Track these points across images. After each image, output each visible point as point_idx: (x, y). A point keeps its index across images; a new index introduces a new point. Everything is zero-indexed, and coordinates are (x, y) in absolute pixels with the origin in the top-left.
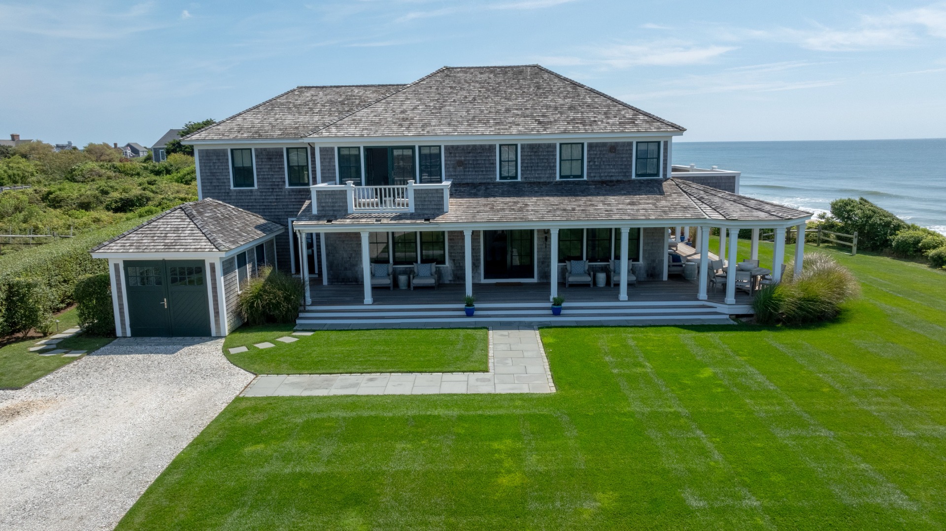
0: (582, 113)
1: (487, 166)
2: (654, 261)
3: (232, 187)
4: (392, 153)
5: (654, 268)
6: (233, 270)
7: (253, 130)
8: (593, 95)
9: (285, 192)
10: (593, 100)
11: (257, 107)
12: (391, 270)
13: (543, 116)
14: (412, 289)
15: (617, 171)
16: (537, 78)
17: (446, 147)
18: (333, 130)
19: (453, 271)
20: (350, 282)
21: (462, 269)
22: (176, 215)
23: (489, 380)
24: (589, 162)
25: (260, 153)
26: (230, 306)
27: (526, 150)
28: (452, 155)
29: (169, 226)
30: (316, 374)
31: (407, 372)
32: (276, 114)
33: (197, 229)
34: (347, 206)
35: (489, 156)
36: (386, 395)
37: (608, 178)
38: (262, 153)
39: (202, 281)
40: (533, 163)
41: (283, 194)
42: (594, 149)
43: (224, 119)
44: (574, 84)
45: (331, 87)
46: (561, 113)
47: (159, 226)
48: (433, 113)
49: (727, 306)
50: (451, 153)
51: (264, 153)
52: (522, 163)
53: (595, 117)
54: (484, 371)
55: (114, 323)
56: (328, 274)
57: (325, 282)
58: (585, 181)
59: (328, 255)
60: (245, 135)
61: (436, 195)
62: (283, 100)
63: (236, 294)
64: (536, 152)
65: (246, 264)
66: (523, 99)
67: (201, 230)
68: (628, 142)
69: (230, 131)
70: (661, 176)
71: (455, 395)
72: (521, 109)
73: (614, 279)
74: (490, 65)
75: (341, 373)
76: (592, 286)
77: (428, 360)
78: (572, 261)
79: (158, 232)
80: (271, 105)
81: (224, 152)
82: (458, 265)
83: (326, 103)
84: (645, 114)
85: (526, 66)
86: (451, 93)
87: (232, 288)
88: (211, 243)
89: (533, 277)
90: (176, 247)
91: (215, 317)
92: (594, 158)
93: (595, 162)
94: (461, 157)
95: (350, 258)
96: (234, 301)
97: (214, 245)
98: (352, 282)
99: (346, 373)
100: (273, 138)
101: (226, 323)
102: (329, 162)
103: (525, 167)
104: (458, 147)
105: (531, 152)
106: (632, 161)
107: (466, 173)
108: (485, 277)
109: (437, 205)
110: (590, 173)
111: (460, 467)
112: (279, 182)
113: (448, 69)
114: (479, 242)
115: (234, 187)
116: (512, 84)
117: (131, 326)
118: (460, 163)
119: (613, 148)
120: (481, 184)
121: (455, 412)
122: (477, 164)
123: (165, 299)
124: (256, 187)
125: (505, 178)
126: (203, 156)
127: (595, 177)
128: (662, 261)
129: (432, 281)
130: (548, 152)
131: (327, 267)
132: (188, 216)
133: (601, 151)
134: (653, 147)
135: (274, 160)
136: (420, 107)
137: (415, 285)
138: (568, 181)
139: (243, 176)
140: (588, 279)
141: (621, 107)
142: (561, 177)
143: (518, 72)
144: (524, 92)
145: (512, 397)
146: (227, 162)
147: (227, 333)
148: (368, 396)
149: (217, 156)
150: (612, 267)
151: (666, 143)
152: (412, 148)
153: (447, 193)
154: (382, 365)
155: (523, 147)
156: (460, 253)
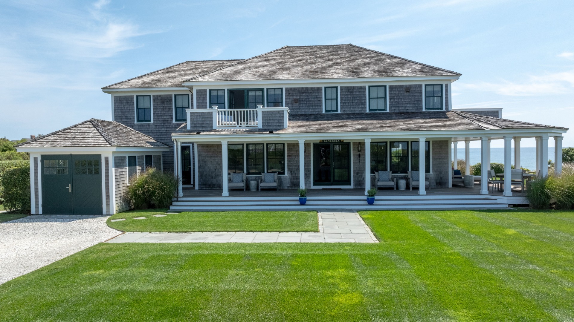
0: (384, 67)
1: (316, 102)
2: (441, 173)
3: (136, 122)
4: (248, 93)
5: (441, 178)
6: (124, 166)
7: (152, 83)
8: (390, 58)
9: (172, 125)
10: (391, 60)
11: (158, 71)
12: (244, 178)
13: (356, 69)
14: (260, 190)
15: (411, 105)
16: (350, 50)
17: (286, 89)
18: (207, 78)
19: (291, 179)
20: (215, 187)
21: (298, 178)
22: (86, 125)
23: (320, 236)
24: (390, 99)
25: (156, 98)
26: (119, 192)
27: (344, 91)
28: (291, 95)
29: (79, 132)
30: (173, 232)
31: (250, 231)
32: (169, 75)
33: (98, 133)
34: (212, 124)
35: (317, 95)
36: (228, 243)
37: (405, 111)
38: (157, 98)
39: (98, 172)
40: (349, 100)
41: (171, 127)
42: (394, 90)
43: (134, 77)
44: (377, 53)
45: (209, 61)
46: (369, 67)
47: (71, 132)
48: (277, 68)
49: (506, 198)
50: (289, 93)
51: (159, 98)
52: (341, 100)
53: (393, 69)
54: (315, 232)
55: (30, 203)
56: (199, 181)
57: (197, 187)
58: (388, 113)
59: (199, 167)
60: (147, 86)
61: (278, 115)
62: (176, 68)
63: (125, 185)
64: (351, 92)
65: (136, 165)
66: (341, 60)
67: (101, 134)
68: (419, 85)
69: (137, 83)
70: (444, 109)
71: (289, 243)
72: (340, 66)
73: (413, 183)
74: (317, 45)
75: (194, 232)
76: (395, 189)
77: (268, 225)
78: (379, 171)
79: (70, 135)
80: (167, 70)
81: (132, 98)
82: (294, 175)
83: (204, 69)
84: (430, 67)
85: (342, 45)
86: (291, 58)
87: (122, 179)
88: (107, 141)
89: (350, 184)
90: (80, 144)
91: (106, 199)
92: (394, 96)
93: (395, 99)
94: (296, 96)
95: (215, 170)
96: (123, 190)
97: (108, 143)
98: (216, 187)
99: (199, 232)
100: (165, 87)
101: (115, 205)
102: (203, 100)
103: (343, 103)
104: (294, 89)
105: (348, 93)
106: (422, 98)
107: (300, 108)
108: (314, 185)
109: (278, 123)
110: (392, 107)
111: (292, 289)
112: (168, 118)
113: (288, 47)
114: (310, 158)
115: (137, 122)
116: (333, 53)
117: (43, 206)
118: (296, 101)
119: (408, 89)
120: (311, 115)
121: (290, 252)
122: (309, 101)
123: (70, 185)
124: (152, 122)
125: (329, 111)
126: (117, 101)
127: (395, 110)
128: (447, 173)
129: (274, 185)
130: (360, 92)
131: (199, 176)
132: (94, 126)
133: (399, 91)
134: (437, 89)
135: (165, 103)
136: (269, 66)
137: (262, 188)
138: (376, 113)
139: (143, 114)
140: (392, 184)
141: (412, 64)
142: (370, 110)
143: (337, 48)
144: (341, 57)
145: (341, 245)
146: (134, 105)
147: (115, 212)
148: (212, 243)
149: (127, 101)
150: (410, 176)
151: (447, 86)
152: (262, 90)
153: (286, 116)
154: (229, 227)
155: (342, 88)
156: (296, 166)
